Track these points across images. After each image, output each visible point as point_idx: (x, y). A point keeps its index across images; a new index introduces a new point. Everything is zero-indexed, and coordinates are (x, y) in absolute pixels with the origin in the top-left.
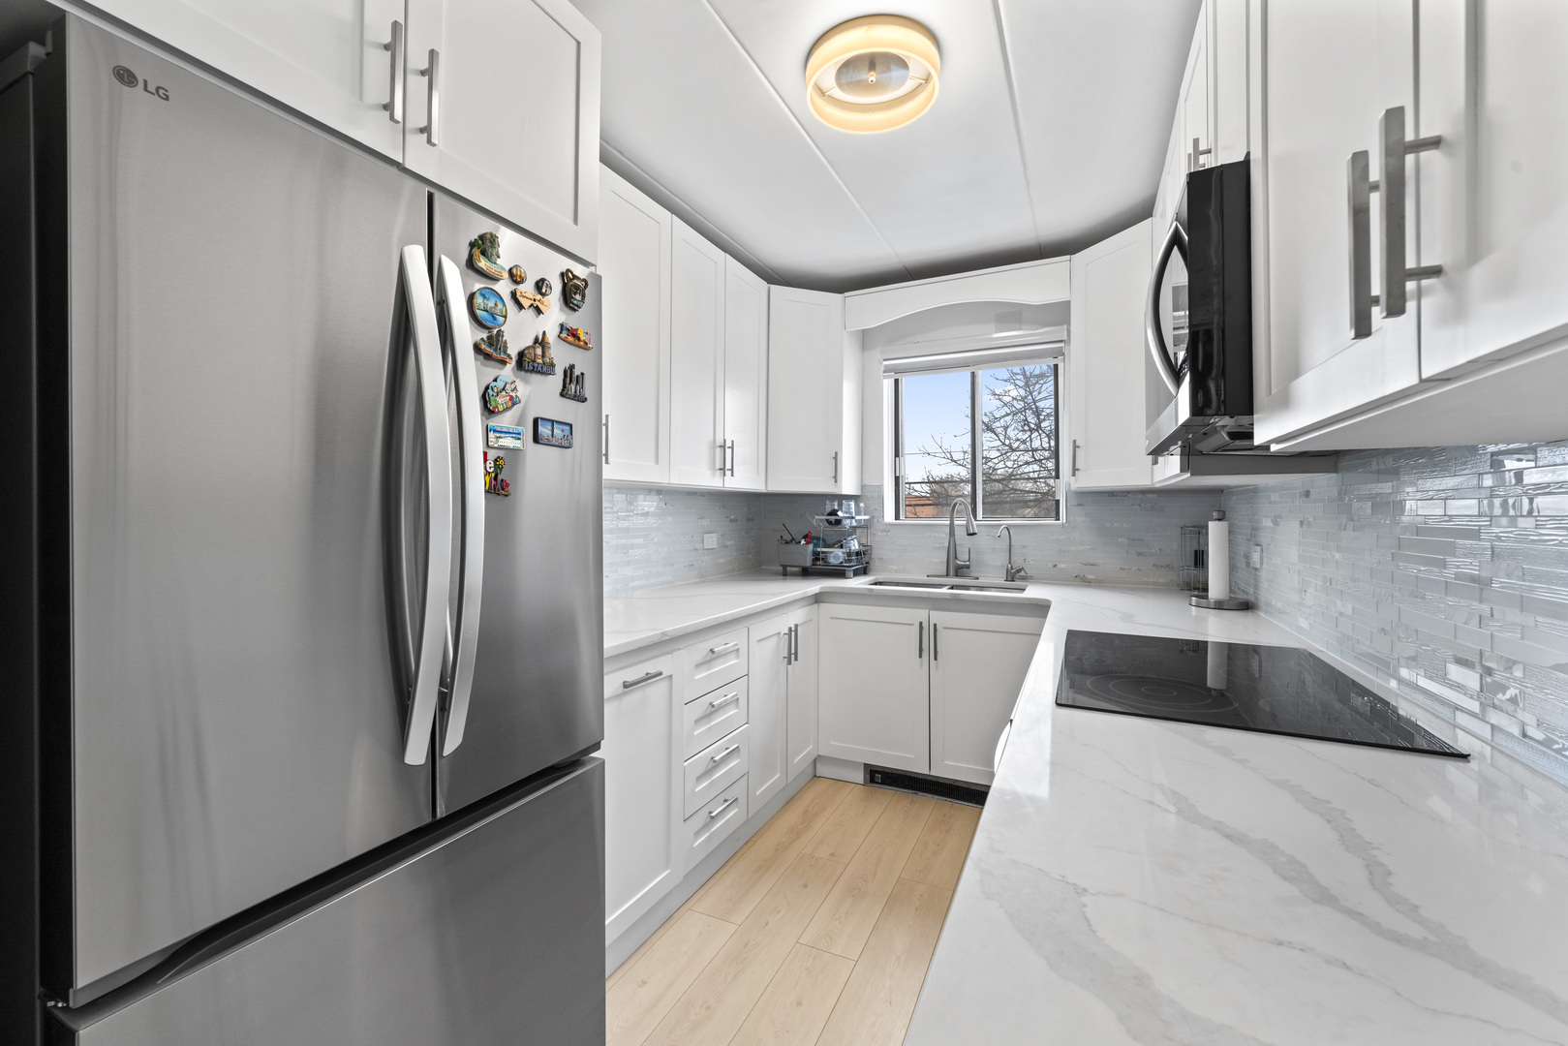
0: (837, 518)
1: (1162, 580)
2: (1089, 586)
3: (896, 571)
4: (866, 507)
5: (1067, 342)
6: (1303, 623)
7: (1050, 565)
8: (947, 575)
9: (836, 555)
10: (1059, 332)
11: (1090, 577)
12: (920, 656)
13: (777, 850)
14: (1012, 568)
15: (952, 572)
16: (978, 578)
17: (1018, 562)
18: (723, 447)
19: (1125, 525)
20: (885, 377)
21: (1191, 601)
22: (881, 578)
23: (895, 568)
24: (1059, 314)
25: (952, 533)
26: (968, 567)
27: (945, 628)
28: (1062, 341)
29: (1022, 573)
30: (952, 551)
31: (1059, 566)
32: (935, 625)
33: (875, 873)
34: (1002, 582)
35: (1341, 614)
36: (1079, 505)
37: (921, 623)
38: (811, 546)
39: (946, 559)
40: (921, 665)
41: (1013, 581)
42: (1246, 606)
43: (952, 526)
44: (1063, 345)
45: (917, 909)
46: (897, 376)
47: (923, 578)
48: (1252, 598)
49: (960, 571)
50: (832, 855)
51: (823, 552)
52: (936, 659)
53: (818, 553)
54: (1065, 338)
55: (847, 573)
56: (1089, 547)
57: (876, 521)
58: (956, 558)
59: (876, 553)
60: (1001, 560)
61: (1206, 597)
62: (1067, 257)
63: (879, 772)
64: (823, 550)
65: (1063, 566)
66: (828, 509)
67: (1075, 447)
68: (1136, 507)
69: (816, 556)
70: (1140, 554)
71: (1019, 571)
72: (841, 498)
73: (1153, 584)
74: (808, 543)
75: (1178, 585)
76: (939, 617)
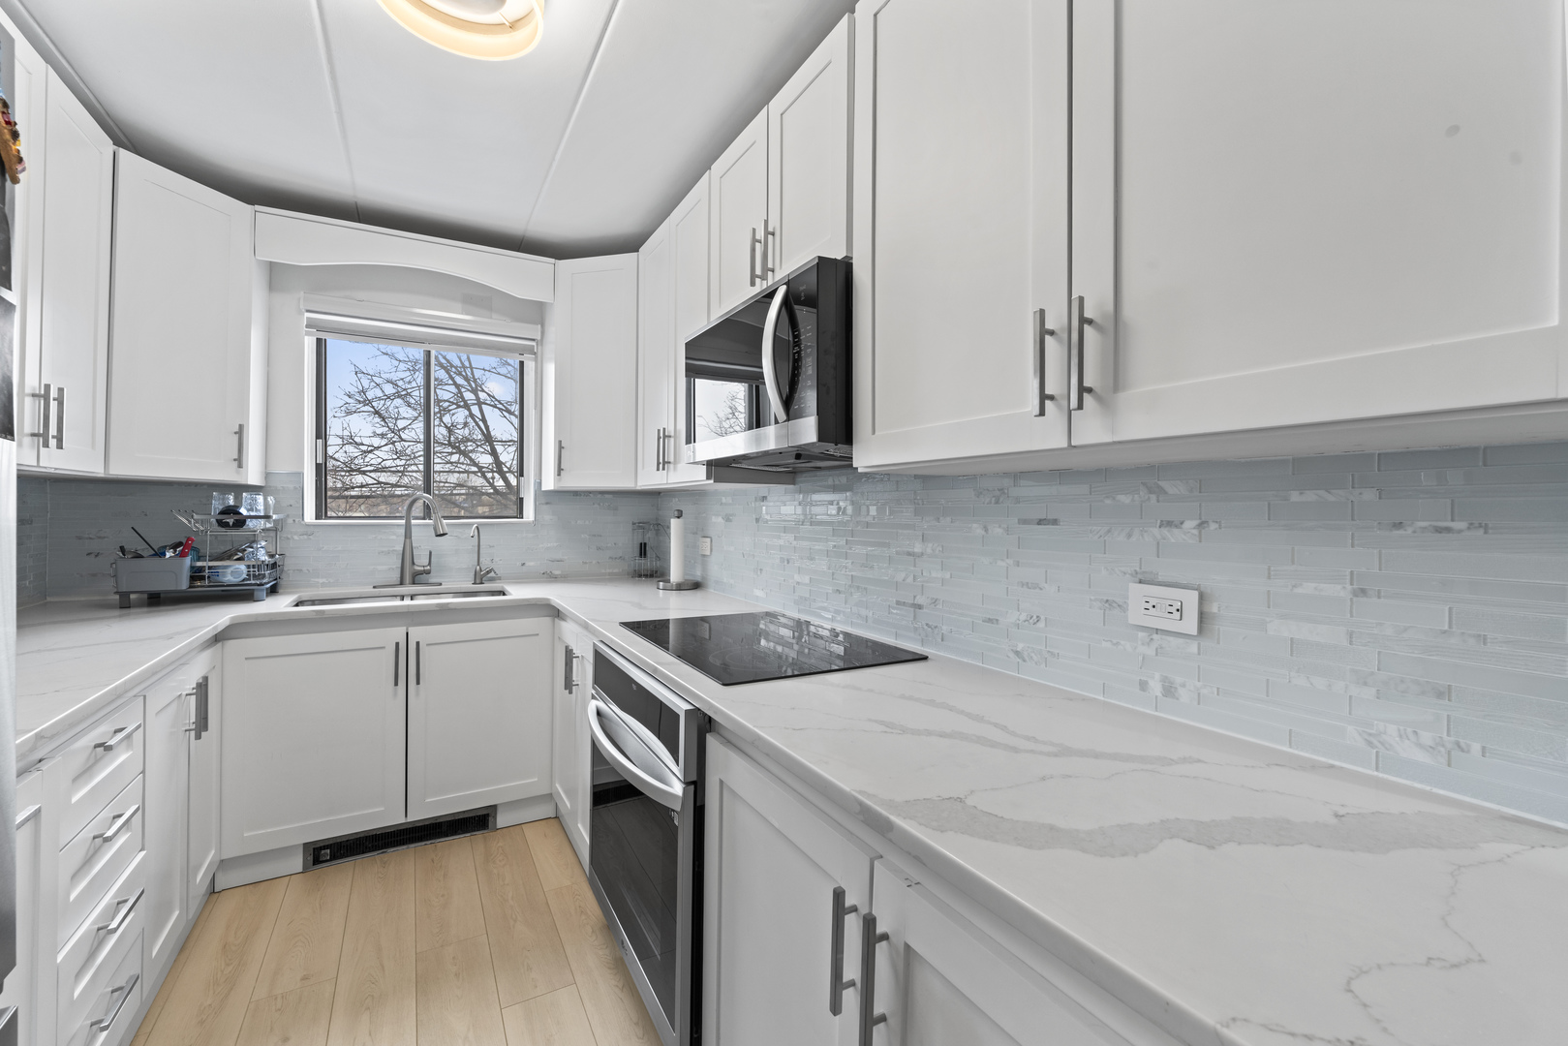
0: (237, 517)
1: (616, 571)
2: (556, 582)
3: (323, 585)
4: (277, 502)
5: (540, 342)
6: (759, 593)
7: (519, 564)
8: (402, 583)
9: (234, 572)
10: (534, 331)
11: (557, 573)
12: (396, 684)
13: (202, 1022)
14: (481, 570)
15: (408, 578)
16: (441, 584)
17: (486, 563)
18: (46, 397)
19: (587, 522)
20: (307, 334)
21: (658, 585)
22: (306, 595)
23: (321, 581)
24: (536, 312)
25: (408, 534)
26: (428, 572)
27: (428, 645)
28: (534, 340)
29: (492, 574)
30: (407, 555)
31: (527, 564)
32: (418, 643)
33: (383, 967)
34: (469, 586)
35: (798, 583)
36: (547, 503)
37: (397, 644)
38: (188, 561)
39: (399, 564)
40: (395, 694)
41: (482, 583)
42: (696, 586)
43: (408, 528)
44: (534, 343)
45: (457, 975)
46: (322, 335)
47: (369, 590)
48: (699, 579)
49: (418, 577)
50: (305, 978)
51: (210, 568)
52: (418, 683)
53: (201, 569)
54: (539, 338)
55: (256, 593)
56: (555, 544)
57: (290, 521)
58: (413, 563)
59: (289, 564)
60: (468, 561)
61: (668, 581)
62: (552, 260)
63: (325, 848)
64: (211, 564)
65: (532, 564)
66: (217, 506)
67: (560, 447)
68: (596, 506)
69: (196, 575)
70: (599, 549)
71: (488, 572)
72: (239, 489)
73: (610, 574)
74: (183, 555)
75: (628, 574)
76: (418, 633)
